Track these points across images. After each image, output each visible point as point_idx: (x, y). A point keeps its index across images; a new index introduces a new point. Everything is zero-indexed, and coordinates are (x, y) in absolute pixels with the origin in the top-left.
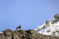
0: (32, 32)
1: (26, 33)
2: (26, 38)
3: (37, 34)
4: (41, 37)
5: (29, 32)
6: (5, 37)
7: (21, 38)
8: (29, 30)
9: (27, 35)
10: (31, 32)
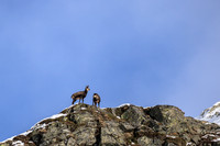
0: (168, 116)
1: (147, 119)
2: (145, 134)
3: (185, 120)
4: (199, 131)
5: (155, 114)
6: (72, 130)
7: (129, 135)
8: (158, 107)
9: (151, 125)
10: (165, 113)
